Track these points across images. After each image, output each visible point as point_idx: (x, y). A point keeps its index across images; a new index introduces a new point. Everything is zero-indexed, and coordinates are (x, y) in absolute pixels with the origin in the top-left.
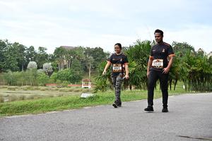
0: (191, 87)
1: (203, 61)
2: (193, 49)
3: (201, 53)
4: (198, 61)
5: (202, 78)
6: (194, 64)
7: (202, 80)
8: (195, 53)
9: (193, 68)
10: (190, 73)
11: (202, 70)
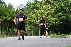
0: (3, 32)
1: (11, 13)
2: (4, 4)
3: (11, 6)
4: (8, 13)
5: (11, 26)
6: (5, 15)
7: (11, 27)
8: (6, 6)
9: (4, 18)
10: (2, 22)
11: (11, 20)
